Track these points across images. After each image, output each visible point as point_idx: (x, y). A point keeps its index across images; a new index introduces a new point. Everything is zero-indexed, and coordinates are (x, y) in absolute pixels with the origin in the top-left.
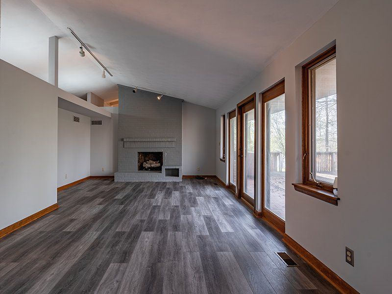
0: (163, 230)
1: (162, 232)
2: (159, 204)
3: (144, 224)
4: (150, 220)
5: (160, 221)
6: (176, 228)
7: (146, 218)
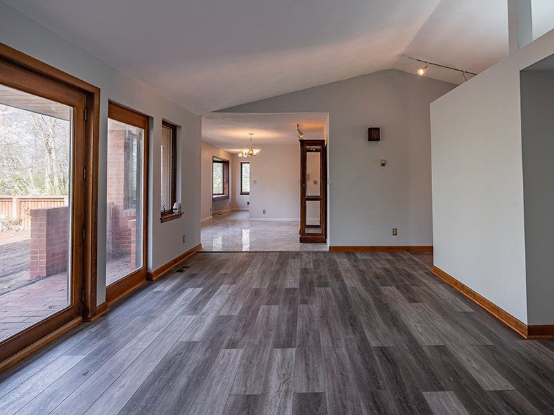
0: (273, 290)
1: (275, 288)
2: (279, 351)
3: (299, 298)
4: (291, 303)
5: (276, 303)
6: (257, 293)
7: (301, 307)
